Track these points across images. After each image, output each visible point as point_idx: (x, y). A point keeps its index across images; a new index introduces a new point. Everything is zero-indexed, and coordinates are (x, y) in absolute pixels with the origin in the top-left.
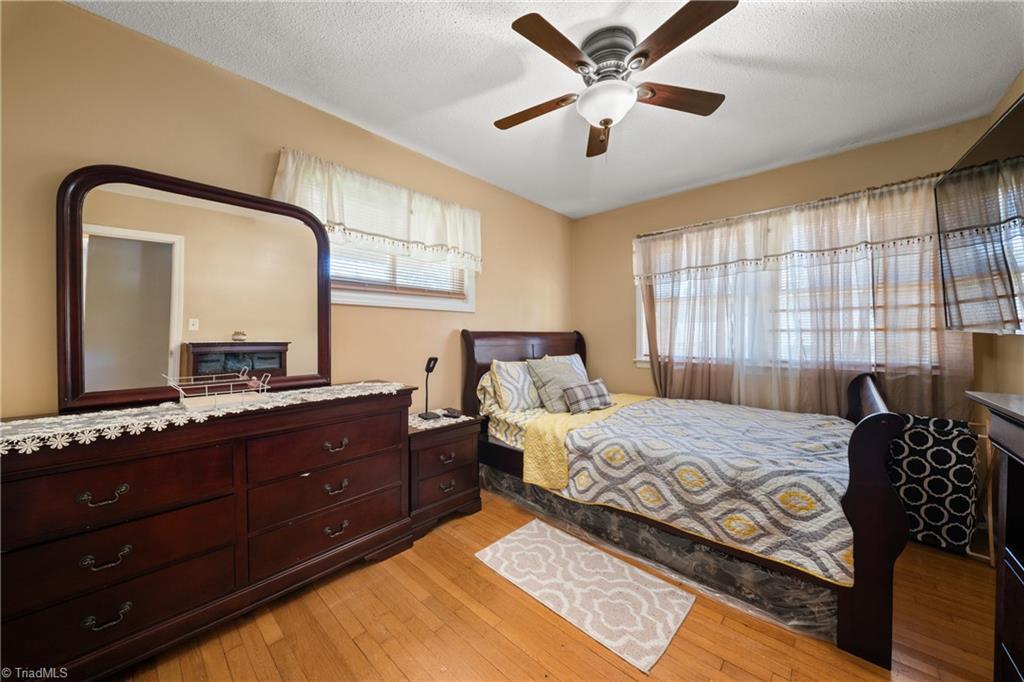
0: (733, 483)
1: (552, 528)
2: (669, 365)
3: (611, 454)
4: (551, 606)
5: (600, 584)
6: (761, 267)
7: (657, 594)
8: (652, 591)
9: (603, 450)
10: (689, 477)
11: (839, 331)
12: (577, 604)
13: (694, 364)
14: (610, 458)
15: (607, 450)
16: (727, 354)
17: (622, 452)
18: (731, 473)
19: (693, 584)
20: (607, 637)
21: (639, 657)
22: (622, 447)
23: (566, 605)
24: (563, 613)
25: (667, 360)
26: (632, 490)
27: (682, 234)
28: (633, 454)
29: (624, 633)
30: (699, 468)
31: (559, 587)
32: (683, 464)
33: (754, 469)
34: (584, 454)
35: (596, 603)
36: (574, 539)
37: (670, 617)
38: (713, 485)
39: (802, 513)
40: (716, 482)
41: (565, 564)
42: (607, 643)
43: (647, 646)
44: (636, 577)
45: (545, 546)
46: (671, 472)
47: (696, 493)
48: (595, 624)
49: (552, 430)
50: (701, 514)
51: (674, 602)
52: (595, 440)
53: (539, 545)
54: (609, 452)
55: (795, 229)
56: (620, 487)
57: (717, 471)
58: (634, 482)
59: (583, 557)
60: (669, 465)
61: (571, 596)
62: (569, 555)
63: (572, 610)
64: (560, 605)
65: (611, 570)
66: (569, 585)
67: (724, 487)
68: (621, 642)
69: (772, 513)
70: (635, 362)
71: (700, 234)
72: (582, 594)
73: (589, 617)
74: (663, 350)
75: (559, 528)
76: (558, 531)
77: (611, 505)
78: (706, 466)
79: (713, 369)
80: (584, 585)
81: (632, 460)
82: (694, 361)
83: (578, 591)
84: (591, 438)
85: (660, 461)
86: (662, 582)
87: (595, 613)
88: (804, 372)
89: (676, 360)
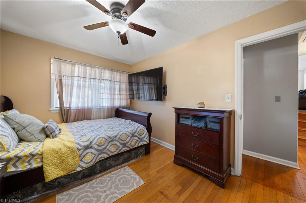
0: (132, 134)
1: (72, 190)
2: (69, 110)
3: (100, 141)
4: (115, 200)
5: (112, 183)
6: (100, 82)
7: (123, 172)
8: (121, 173)
9: (97, 141)
10: (123, 137)
11: (116, 99)
12: (118, 192)
13: (79, 109)
14: (100, 143)
15: (98, 141)
16: (90, 105)
17: (103, 139)
18: (131, 132)
19: (124, 164)
20: (133, 188)
21: (141, 183)
22: (103, 138)
23: (117, 195)
24: (120, 197)
25: (68, 108)
26: (108, 150)
27: (76, 64)
28: (107, 138)
29: (133, 183)
30: (126, 134)
31: (107, 196)
32: (122, 134)
33: (134, 129)
34: (87, 147)
35: (119, 186)
36: (85, 184)
37: (131, 172)
38: (129, 136)
39: (142, 134)
40: (129, 135)
41: (97, 191)
42: (135, 188)
43: (138, 180)
44: (115, 174)
45: (80, 196)
46: (119, 138)
47: (126, 140)
48: (127, 189)
49: (64, 145)
50: (126, 145)
51: (127, 170)
52: (91, 140)
53: (78, 198)
54: (99, 141)
55: (107, 74)
56: (104, 151)
57: (129, 132)
58: (108, 147)
59: (97, 184)
60: (118, 136)
61: (113, 193)
62: (93, 188)
63: (120, 194)
64: (116, 197)
65: (108, 179)
66: (108, 192)
67: (131, 136)
68: (135, 185)
69: (138, 136)
70: (50, 111)
71: (82, 67)
72: (114, 189)
73: (125, 190)
74: (66, 105)
75: (74, 187)
76: (75, 189)
77: (101, 159)
78: (126, 132)
79: (86, 110)
80: (111, 187)
81: (107, 140)
82: (79, 108)
83: (112, 190)
84: (89, 140)
85: (116, 136)
86: (120, 170)
87: (123, 188)
88: (108, 109)
89: (72, 108)
